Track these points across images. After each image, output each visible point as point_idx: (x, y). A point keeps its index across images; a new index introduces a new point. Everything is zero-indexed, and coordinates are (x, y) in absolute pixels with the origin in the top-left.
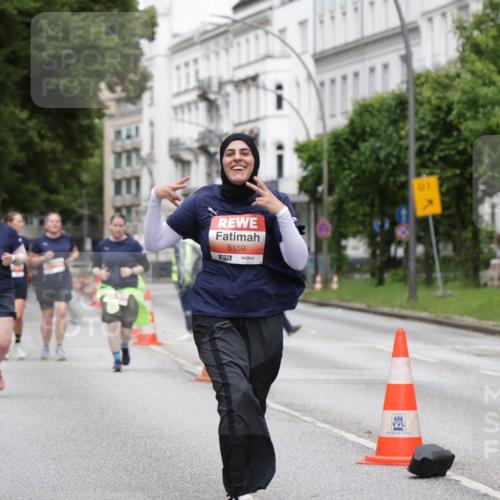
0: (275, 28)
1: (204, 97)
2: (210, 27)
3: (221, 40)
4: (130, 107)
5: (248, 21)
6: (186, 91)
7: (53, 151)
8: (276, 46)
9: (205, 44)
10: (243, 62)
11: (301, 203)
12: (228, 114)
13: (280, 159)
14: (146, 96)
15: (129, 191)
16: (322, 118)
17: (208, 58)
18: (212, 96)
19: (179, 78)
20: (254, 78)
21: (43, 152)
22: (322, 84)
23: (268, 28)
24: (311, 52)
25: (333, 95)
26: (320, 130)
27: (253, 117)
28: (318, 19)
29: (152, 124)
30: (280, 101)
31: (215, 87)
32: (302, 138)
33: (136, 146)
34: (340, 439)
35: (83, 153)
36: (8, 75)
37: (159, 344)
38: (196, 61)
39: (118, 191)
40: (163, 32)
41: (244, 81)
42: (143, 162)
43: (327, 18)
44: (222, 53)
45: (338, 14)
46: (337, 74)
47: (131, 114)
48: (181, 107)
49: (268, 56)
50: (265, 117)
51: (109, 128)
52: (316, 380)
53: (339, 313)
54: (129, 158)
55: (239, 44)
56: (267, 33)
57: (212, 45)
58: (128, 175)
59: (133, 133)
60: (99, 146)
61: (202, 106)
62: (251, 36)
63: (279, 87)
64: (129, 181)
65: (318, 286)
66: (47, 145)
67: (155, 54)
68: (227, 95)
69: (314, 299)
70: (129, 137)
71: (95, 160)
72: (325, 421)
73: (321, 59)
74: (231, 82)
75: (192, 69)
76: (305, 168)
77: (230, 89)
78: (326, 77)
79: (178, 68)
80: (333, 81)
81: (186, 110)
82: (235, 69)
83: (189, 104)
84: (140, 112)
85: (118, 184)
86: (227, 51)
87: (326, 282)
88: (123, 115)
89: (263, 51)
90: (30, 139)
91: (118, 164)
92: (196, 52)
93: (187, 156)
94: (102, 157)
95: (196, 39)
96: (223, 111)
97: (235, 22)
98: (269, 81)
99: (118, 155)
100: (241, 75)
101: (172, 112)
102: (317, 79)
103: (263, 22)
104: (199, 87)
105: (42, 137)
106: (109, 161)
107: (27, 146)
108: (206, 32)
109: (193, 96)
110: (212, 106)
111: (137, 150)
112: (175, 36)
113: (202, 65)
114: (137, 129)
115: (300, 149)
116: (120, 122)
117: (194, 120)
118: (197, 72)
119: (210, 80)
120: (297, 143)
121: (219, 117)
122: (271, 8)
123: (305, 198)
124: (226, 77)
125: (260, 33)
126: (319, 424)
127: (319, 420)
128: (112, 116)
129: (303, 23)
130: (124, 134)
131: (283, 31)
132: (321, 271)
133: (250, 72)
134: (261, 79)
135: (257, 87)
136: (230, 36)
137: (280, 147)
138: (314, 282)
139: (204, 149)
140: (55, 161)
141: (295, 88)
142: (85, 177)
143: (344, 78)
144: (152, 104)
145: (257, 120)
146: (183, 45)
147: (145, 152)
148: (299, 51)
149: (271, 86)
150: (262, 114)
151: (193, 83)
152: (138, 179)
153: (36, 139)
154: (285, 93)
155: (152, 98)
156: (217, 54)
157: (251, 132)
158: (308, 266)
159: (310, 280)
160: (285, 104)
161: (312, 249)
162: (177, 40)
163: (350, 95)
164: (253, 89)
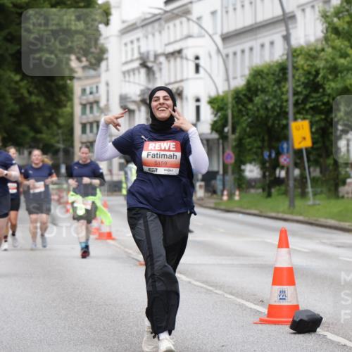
0: (194, 16)
1: (144, 65)
2: (148, 16)
3: (156, 25)
4: (92, 72)
5: (176, 12)
6: (132, 61)
7: (38, 103)
8: (195, 29)
9: (145, 28)
10: (172, 40)
11: (213, 140)
12: (161, 77)
13: (198, 108)
14: (103, 64)
15: (91, 131)
16: (228, 80)
17: (147, 37)
18: (150, 64)
19: (126, 52)
20: (180, 52)
21: (31, 104)
22: (227, 56)
23: (189, 16)
24: (219, 33)
25: (235, 63)
26: (226, 88)
27: (179, 79)
28: (224, 10)
29: (107, 84)
30: (197, 67)
31: (152, 58)
32: (213, 94)
33: (96, 99)
34: (241, 306)
35: (59, 105)
36: (7, 49)
37: (113, 239)
38: (138, 40)
39: (84, 131)
40: (115, 19)
41: (172, 54)
42: (102, 111)
43: (230, 9)
44: (157, 34)
45: (238, 6)
46: (238, 48)
47: (93, 77)
48: (128, 72)
49: (189, 36)
50: (187, 79)
51: (77, 87)
52: (225, 265)
53: (240, 217)
54: (91, 108)
55: (169, 28)
56: (189, 20)
57: (149, 28)
58: (91, 120)
59: (94, 90)
60: (71, 99)
61: (143, 71)
62: (177, 22)
63: (197, 58)
64: (91, 124)
65: (225, 198)
66: (34, 99)
67: (110, 35)
68: (161, 63)
69: (223, 207)
70: (91, 93)
71: (68, 109)
72: (231, 294)
73: (226, 38)
74: (163, 54)
75: (135, 45)
76: (216, 115)
77: (162, 59)
78: (230, 51)
79: (126, 44)
80: (235, 54)
81: (131, 74)
82: (166, 45)
83: (133, 70)
84: (99, 76)
85: (84, 126)
86: (160, 32)
87: (231, 195)
88: (87, 78)
89: (185, 33)
90: (22, 94)
91: (84, 112)
92: (139, 33)
93: (132, 107)
94: (72, 107)
95: (138, 25)
96: (157, 75)
97: (166, 12)
98: (190, 54)
99: (84, 106)
100: (170, 49)
101: (122, 75)
102: (224, 52)
103: (186, 12)
104: (141, 58)
105: (30, 93)
106: (78, 110)
107: (20, 100)
108: (145, 19)
109: (136, 64)
110: (150, 71)
111: (97, 102)
112: (124, 22)
113: (143, 42)
114: (97, 87)
115: (212, 102)
116: (88, 84)
117: (137, 81)
118: (139, 47)
119: (148, 53)
120: (210, 97)
121: (155, 79)
122: (191, 3)
123: (215, 136)
124: (160, 51)
125: (184, 20)
126: (226, 295)
127: (226, 292)
128: (79, 79)
129: (214, 13)
130: (88, 91)
131: (199, 18)
132: (227, 187)
133: (176, 47)
134: (184, 52)
135: (182, 58)
136: (162, 22)
137: (198, 100)
138: (222, 195)
139: (144, 102)
140: (40, 110)
141: (208, 59)
142: (61, 121)
143: (243, 51)
144: (107, 70)
145: (182, 81)
146: (130, 29)
147: (103, 104)
148: (211, 32)
149: (191, 57)
150: (185, 77)
151: (136, 55)
152: (98, 123)
153: (26, 94)
154: (201, 62)
155: (107, 66)
156: (153, 35)
157: (178, 89)
158: (218, 184)
159: (219, 193)
160: (201, 70)
161: (221, 172)
162: (125, 25)
163: (247, 63)
164: (178, 59)
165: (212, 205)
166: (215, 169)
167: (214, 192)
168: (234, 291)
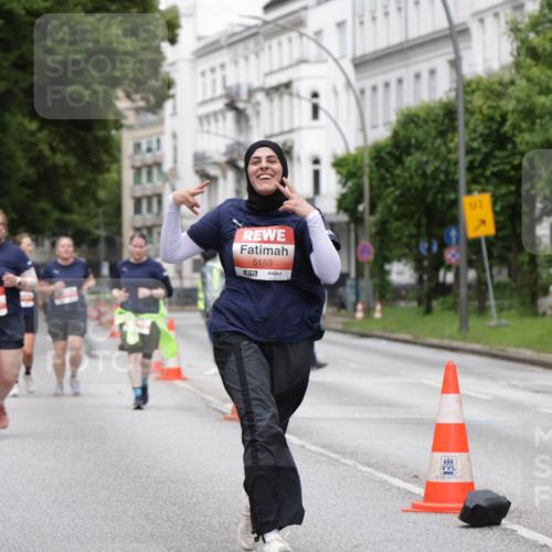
0: (310, 29)
1: (232, 106)
2: (238, 29)
3: (251, 44)
4: (150, 117)
5: (281, 22)
6: (213, 100)
7: (66, 166)
8: (312, 50)
9: (233, 48)
10: (276, 67)
11: (340, 224)
12: (258, 124)
13: (316, 174)
14: (168, 105)
15: (150, 210)
16: (363, 129)
17: (236, 63)
18: (241, 105)
19: (204, 85)
20: (288, 85)
21: (55, 167)
22: (362, 92)
23: (303, 30)
24: (350, 56)
25: (374, 103)
26: (361, 143)
27: (286, 128)
28: (357, 20)
29: (174, 136)
30: (316, 110)
31: (244, 95)
32: (341, 152)
33: (158, 160)
34: (384, 483)
35: (99, 168)
36: (17, 82)
37: (184, 379)
38: (223, 66)
39: (137, 210)
40: (186, 34)
41: (277, 89)
42: (165, 178)
43: (367, 19)
44: (252, 57)
45: (380, 14)
46: (379, 80)
47: (152, 124)
48: (207, 116)
49: (303, 61)
50: (299, 129)
51: (127, 140)
52: (358, 420)
53: (383, 344)
54: (150, 174)
55: (270, 48)
56: (301, 35)
57: (240, 48)
58: (149, 192)
59: (154, 146)
60: (117, 160)
61: (230, 115)
62: (284, 38)
63: (315, 95)
64: (149, 198)
65: (360, 315)
66: (59, 159)
67: (177, 58)
68: (258, 104)
69: (355, 329)
70: (149, 150)
71: (113, 175)
72: (368, 464)
73: (361, 64)
74: (262, 89)
75: (219, 74)
76: (344, 185)
77: (260, 97)
78: (367, 84)
79: (203, 74)
80: (374, 88)
81: (212, 119)
82: (266, 75)
83: (215, 114)
84: (161, 122)
85: (138, 202)
86: (257, 55)
87: (368, 311)
88: (143, 126)
89: (296, 56)
90: (41, 152)
91: (137, 180)
92: (223, 57)
93: (213, 171)
94: (119, 172)
95: (223, 43)
96: (253, 122)
97: (266, 23)
98: (303, 88)
99: (138, 170)
100: (273, 81)
101: (196, 123)
102: (357, 86)
103: (297, 23)
104: (227, 95)
105: (53, 150)
106: (128, 176)
107: (37, 160)
108: (234, 34)
109: (220, 105)
110: (241, 116)
111: (159, 165)
112: (200, 38)
113: (230, 72)
114: (158, 141)
115: (338, 164)
116: (144, 136)
117: (220, 131)
118: (224, 78)
119: (238, 86)
120: (335, 156)
121: (248, 128)
122: (305, 8)
123: (344, 217)
124: (256, 84)
125: (294, 35)
126: (361, 467)
127: (360, 463)
128: (130, 127)
129: (341, 25)
130: (144, 147)
131: (318, 33)
132: (363, 298)
133: (282, 78)
134: (295, 86)
135: (291, 95)
136: (261, 38)
137: (316, 162)
138: (355, 310)
139: (232, 164)
140: (68, 176)
141: (333, 96)
142: (102, 194)
143: (387, 85)
144: (174, 114)
145: (291, 131)
146: (209, 49)
147: (167, 167)
148: (336, 55)
149: (306, 93)
150: (296, 125)
151: (220, 91)
152: (160, 197)
153: (47, 152)
154: (322, 102)
155: (174, 107)
156: (246, 59)
157: (285, 144)
158: (348, 293)
159: (350, 308)
160: (321, 114)
161: (353, 274)
162: (202, 43)
163: (393, 104)
164: (286, 98)
165: (340, 327)
167: (342, 306)
168: (371, 461)
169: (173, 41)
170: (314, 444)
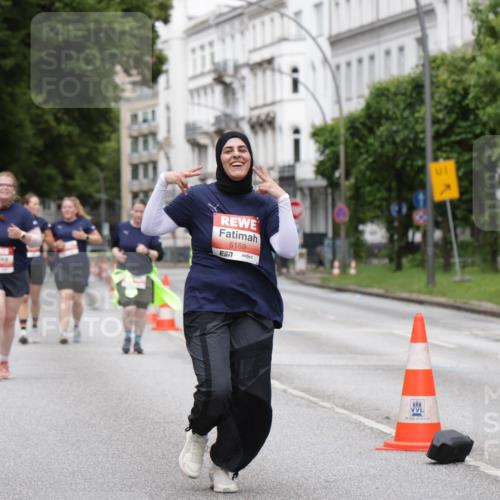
0: (290, 10)
1: (219, 80)
2: (226, 10)
3: (237, 23)
4: (146, 91)
5: (264, 3)
6: (202, 74)
7: (70, 135)
8: (292, 29)
9: (220, 27)
10: (259, 45)
11: (319, 188)
12: (244, 98)
13: (297, 143)
14: (162, 79)
15: (146, 175)
16: (339, 102)
17: (223, 40)
18: (228, 80)
19: (195, 61)
20: (270, 61)
21: (60, 136)
22: (338, 67)
23: (284, 11)
24: (326, 34)
25: (348, 79)
26: (337, 114)
27: (269, 100)
28: (333, 1)
29: (168, 108)
30: (295, 84)
31: (230, 70)
32: (319, 122)
33: (153, 129)
34: (358, 424)
35: (100, 137)
37: (178, 330)
38: (211, 44)
39: (135, 175)
40: (178, 14)
41: (260, 64)
42: (160, 146)
44: (238, 36)
46: (353, 57)
47: (147, 97)
48: (197, 90)
49: (284, 39)
50: (281, 101)
51: (125, 112)
52: (335, 366)
53: (357, 298)
54: (146, 143)
55: (254, 27)
56: (282, 15)
57: (227, 27)
58: (145, 160)
59: (150, 116)
60: (115, 129)
61: (218, 89)
62: (267, 18)
63: (295, 70)
64: (145, 165)
65: (336, 271)
66: (63, 129)
67: (170, 37)
68: (243, 78)
69: (332, 284)
70: (145, 121)
71: (112, 144)
72: (344, 407)
73: (336, 41)
74: (247, 65)
75: (207, 52)
76: (322, 153)
77: (245, 72)
78: (342, 60)
79: (193, 51)
80: (349, 64)
81: (202, 93)
82: (251, 52)
83: (205, 88)
84: (155, 95)
85: (135, 168)
86: (242, 33)
87: (344, 268)
88: (139, 98)
89: (278, 34)
90: (46, 122)
91: (135, 148)
92: (212, 35)
93: (203, 140)
94: (118, 141)
95: (211, 22)
96: (239, 95)
97: (250, 4)
98: (284, 64)
99: (135, 139)
100: (257, 58)
101: (189, 96)
102: (333, 62)
103: (279, 5)
104: (215, 71)
105: (58, 121)
106: (126, 145)
107: (44, 132)
108: (221, 15)
109: (209, 79)
110: (228, 89)
111: (154, 134)
112: (190, 18)
113: (218, 48)
114: (153, 112)
115: (316, 134)
116: (140, 108)
117: (210, 104)
118: (212, 55)
119: (225, 63)
120: (313, 126)
121: (235, 100)
123: (322, 182)
124: (242, 60)
125: (276, 15)
126: (338, 410)
127: (337, 405)
128: (128, 100)
129: (318, 6)
130: (140, 118)
131: (298, 13)
132: (339, 256)
133: (265, 55)
134: (277, 62)
135: (273, 70)
136: (245, 19)
137: (297, 131)
138: (332, 267)
140: (72, 145)
141: (311, 72)
142: (104, 160)
143: (360, 61)
144: (168, 87)
145: (273, 103)
146: (199, 28)
147: (161, 135)
148: (314, 34)
149: (287, 69)
150: (278, 97)
151: (209, 67)
152: (155, 164)
153: (53, 123)
154: (301, 76)
155: (168, 81)
156: (233, 37)
157: (268, 115)
158: (326, 251)
159: (328, 265)
160: (301, 88)
161: (330, 234)
162: (192, 23)
163: (366, 79)
164: (269, 73)
165: (318, 282)
166: (321, 229)
167: (321, 263)
168: (347, 404)
169: (166, 21)
170: (295, 388)
